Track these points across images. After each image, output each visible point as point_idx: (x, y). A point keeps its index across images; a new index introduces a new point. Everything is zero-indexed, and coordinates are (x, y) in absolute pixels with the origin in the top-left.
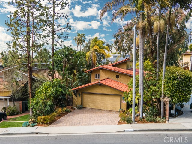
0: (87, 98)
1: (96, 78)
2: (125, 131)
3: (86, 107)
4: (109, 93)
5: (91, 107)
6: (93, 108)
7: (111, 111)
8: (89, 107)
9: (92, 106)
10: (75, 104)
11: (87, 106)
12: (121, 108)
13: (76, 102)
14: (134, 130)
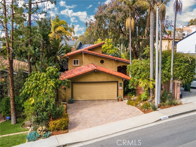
0: (78, 88)
1: (75, 64)
2: (161, 119)
3: (77, 100)
4: (105, 80)
5: (83, 99)
6: (85, 99)
7: (107, 100)
8: (80, 99)
9: (84, 97)
10: (61, 98)
11: (78, 97)
12: (118, 96)
13: (63, 96)
14: (169, 117)
